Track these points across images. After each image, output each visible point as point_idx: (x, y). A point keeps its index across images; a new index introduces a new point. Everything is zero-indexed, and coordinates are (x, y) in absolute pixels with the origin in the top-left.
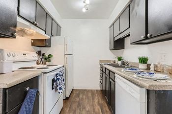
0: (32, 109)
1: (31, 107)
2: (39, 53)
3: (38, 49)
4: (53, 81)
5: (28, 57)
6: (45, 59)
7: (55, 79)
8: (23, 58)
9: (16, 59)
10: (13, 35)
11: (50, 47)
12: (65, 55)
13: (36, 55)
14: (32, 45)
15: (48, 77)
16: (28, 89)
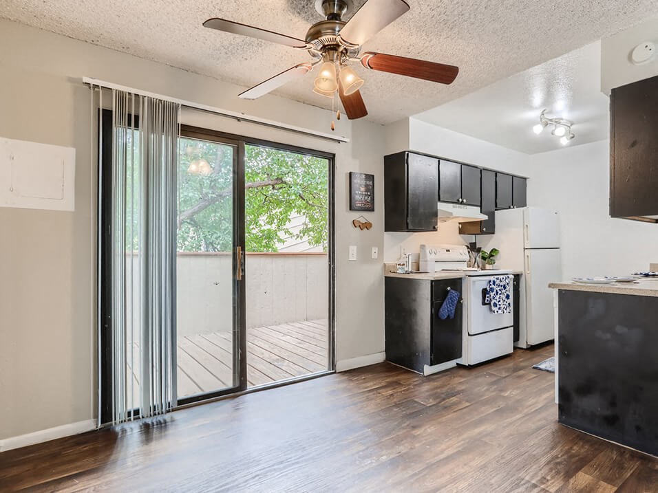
0: (453, 312)
1: (453, 309)
2: (473, 247)
3: (472, 239)
4: (485, 292)
5: (453, 255)
6: (484, 258)
7: (488, 289)
8: (446, 256)
9: (438, 257)
10: (434, 228)
11: (493, 233)
12: (524, 249)
13: (466, 250)
14: (460, 233)
15: (474, 282)
16: (449, 288)
